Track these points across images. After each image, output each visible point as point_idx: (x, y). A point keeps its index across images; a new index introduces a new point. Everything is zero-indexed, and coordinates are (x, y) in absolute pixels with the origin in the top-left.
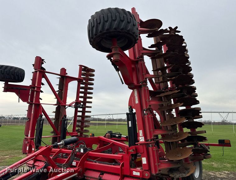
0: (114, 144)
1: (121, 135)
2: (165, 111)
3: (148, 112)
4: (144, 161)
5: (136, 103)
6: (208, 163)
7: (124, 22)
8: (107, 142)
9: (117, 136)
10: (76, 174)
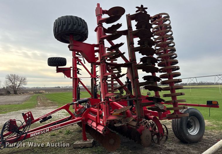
3: (104, 81)
4: (103, 114)
10: (81, 121)
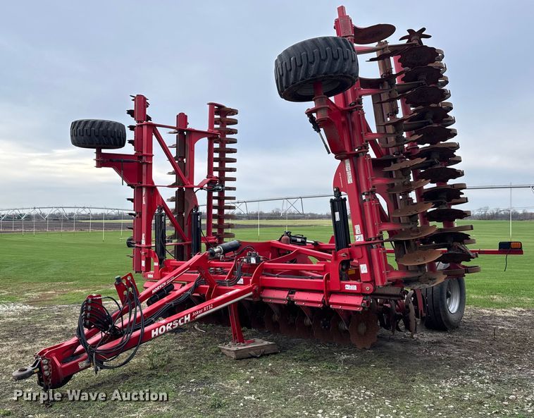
0: (298, 252)
1: (305, 238)
2: (397, 195)
3: (370, 197)
4: (364, 269)
5: (349, 183)
6: (484, 296)
7: (339, 60)
8: (285, 250)
9: (299, 240)
10: (251, 293)
